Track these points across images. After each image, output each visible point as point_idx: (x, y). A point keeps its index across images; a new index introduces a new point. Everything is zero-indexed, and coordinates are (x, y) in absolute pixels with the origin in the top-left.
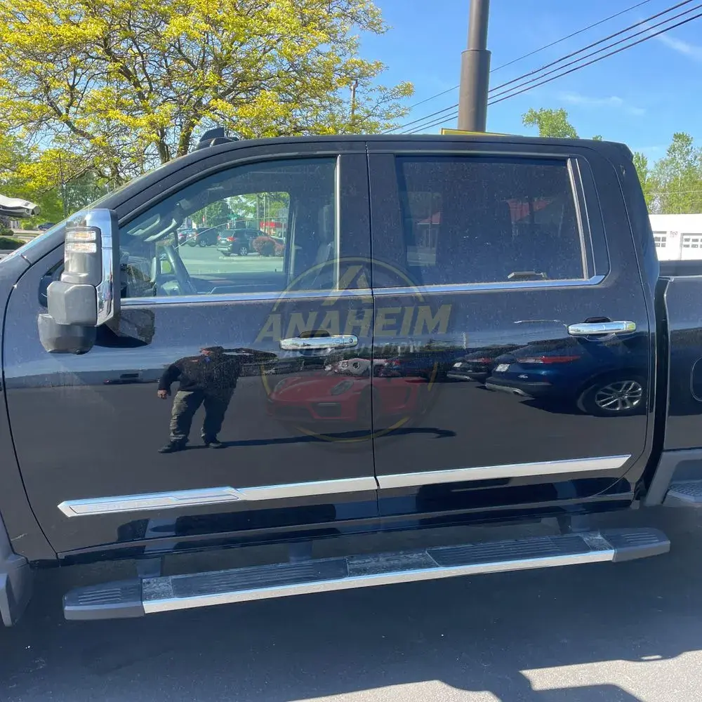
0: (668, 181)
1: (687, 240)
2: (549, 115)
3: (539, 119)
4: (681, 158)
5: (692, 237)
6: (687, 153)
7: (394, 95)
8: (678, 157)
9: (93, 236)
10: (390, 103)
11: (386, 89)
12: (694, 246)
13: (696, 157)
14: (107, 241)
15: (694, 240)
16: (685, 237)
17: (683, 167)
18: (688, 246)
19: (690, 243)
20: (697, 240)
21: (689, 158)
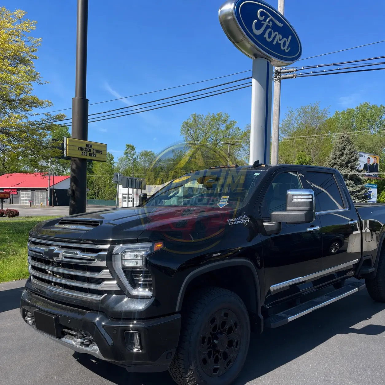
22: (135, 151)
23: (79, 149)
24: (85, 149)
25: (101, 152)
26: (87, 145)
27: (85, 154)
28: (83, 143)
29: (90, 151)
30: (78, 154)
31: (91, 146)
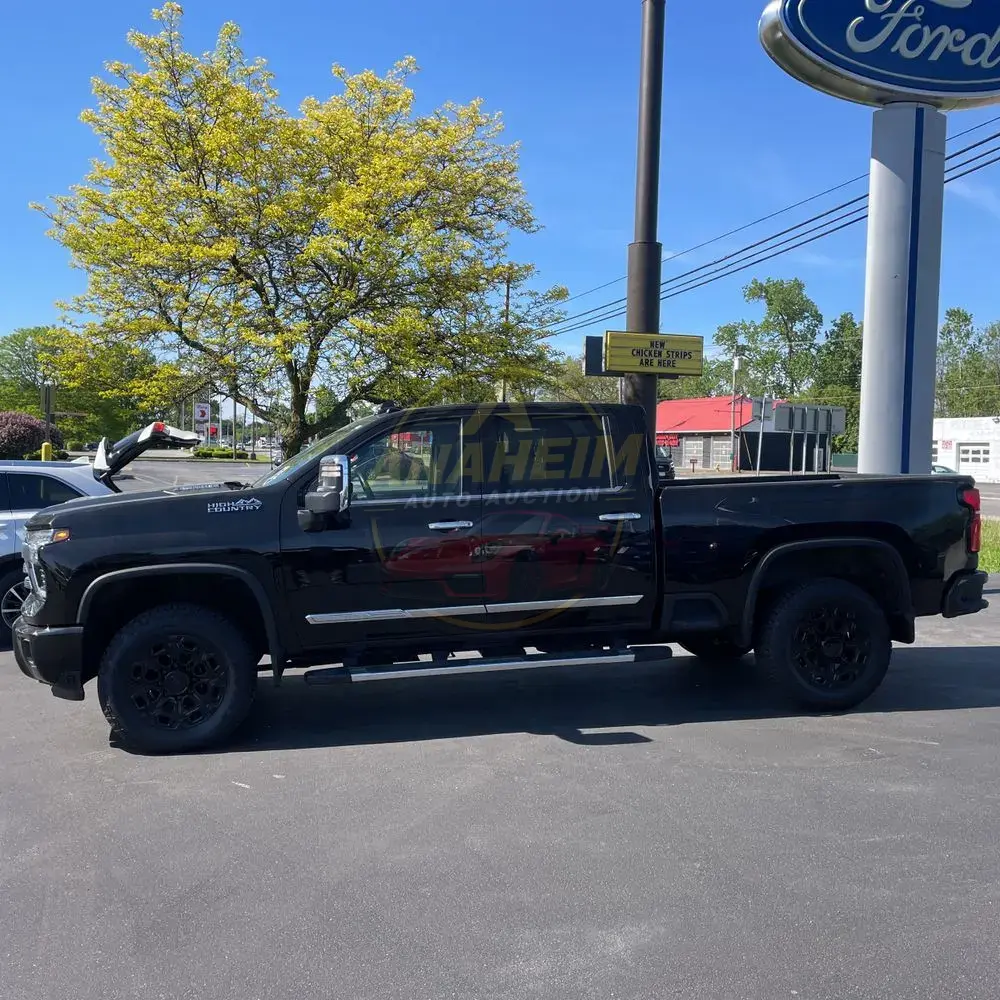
0: (945, 372)
1: (966, 452)
2: (779, 287)
3: (767, 292)
4: (959, 343)
5: (971, 448)
6: (968, 336)
7: (546, 299)
8: (955, 340)
9: (339, 468)
10: (543, 308)
11: (537, 294)
12: (974, 460)
13: (980, 341)
14: (346, 471)
15: (974, 452)
16: (962, 448)
17: (964, 352)
18: (967, 460)
19: (970, 456)
20: (978, 452)
21: (971, 341)
22: (969, 328)
23: (635, 353)
24: (647, 353)
25: (686, 355)
26: (652, 345)
27: (648, 363)
28: (644, 340)
29: (660, 354)
30: (634, 364)
31: (662, 345)
